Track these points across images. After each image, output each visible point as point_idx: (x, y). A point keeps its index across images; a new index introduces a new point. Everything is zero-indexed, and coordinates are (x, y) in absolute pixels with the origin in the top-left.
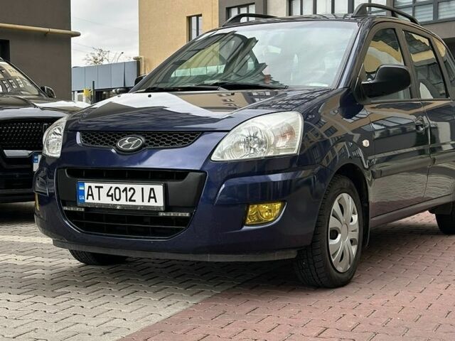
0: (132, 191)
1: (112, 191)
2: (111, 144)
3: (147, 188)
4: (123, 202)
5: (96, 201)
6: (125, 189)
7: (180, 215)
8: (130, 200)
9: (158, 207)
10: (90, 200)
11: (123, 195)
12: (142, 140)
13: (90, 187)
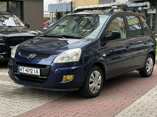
0: (32, 70)
1: (27, 70)
2: (27, 55)
3: (36, 69)
4: (29, 73)
5: (23, 72)
6: (30, 69)
7: (44, 77)
8: (31, 72)
9: (38, 75)
10: (21, 71)
11: (30, 71)
12: (35, 55)
13: (21, 68)
